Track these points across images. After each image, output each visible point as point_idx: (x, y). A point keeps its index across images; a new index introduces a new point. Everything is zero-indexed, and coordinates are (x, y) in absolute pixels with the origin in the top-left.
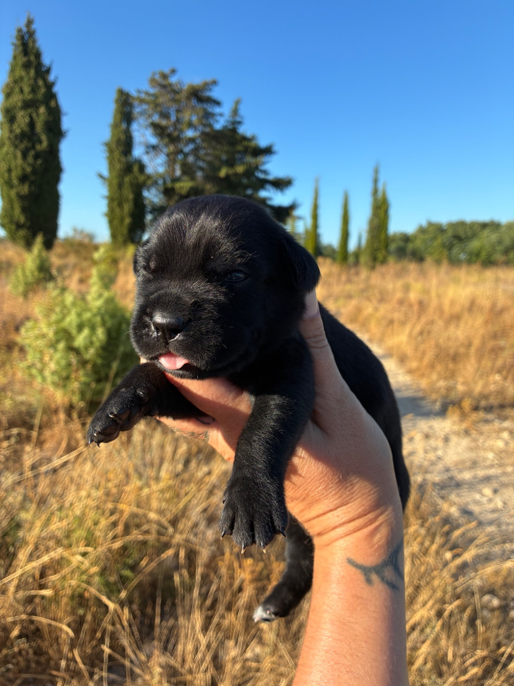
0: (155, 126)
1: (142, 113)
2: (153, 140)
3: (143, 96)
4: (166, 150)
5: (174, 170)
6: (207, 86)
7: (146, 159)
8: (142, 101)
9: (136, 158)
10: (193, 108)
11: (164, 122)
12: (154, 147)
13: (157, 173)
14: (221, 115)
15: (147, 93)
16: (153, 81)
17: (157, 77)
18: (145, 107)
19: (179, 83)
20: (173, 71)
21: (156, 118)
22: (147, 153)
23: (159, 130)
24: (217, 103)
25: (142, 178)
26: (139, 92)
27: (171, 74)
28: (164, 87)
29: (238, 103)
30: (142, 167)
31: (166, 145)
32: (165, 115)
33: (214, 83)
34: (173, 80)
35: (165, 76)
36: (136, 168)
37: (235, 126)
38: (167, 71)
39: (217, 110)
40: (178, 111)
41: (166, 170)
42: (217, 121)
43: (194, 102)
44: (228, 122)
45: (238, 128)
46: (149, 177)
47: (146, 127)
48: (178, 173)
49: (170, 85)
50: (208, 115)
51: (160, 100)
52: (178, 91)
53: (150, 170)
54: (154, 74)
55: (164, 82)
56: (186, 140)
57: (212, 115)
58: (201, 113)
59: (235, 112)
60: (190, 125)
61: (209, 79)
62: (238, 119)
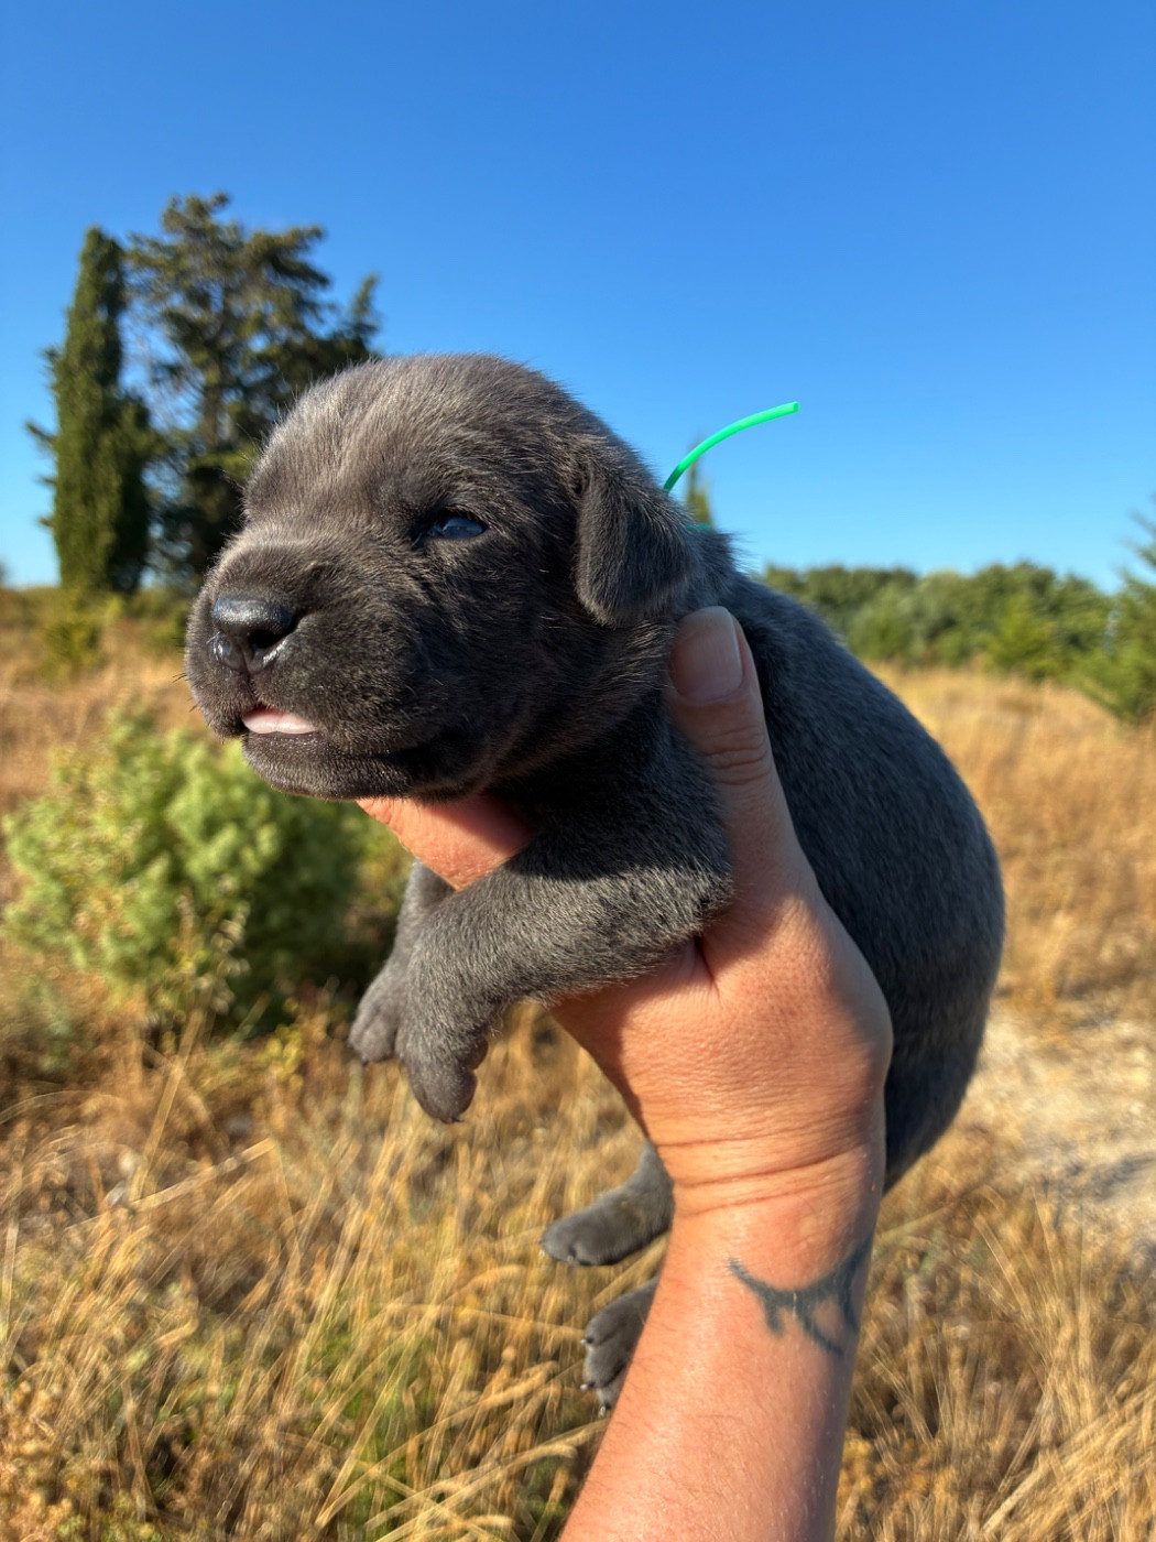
0: (174, 318)
1: (143, 289)
2: (169, 353)
3: (146, 249)
4: (201, 378)
5: (216, 427)
6: (301, 239)
7: (151, 396)
8: (144, 262)
9: (126, 391)
10: (267, 287)
11: (196, 314)
12: (174, 371)
13: (174, 430)
14: (333, 307)
15: (155, 244)
16: (172, 218)
17: (182, 208)
18: (149, 275)
19: (236, 230)
20: (222, 200)
21: (177, 301)
22: (156, 381)
23: (188, 334)
24: (322, 281)
25: (142, 441)
26: (137, 239)
27: (215, 204)
28: (196, 233)
29: (370, 283)
30: (143, 417)
31: (203, 366)
32: (201, 299)
33: (317, 234)
34: (222, 218)
35: (201, 210)
36: (128, 417)
37: (362, 336)
38: (207, 196)
39: (322, 296)
40: (228, 291)
41: (199, 426)
42: (321, 321)
43: (266, 273)
44: (345, 323)
45: (367, 341)
46: (159, 439)
47: (151, 323)
48: (227, 428)
49: (215, 229)
50: (301, 304)
51: (189, 262)
52: (231, 244)
53: (159, 421)
54: (175, 202)
55: (199, 224)
56: (252, 360)
57: (313, 307)
58: (288, 300)
59: (363, 303)
60: (261, 324)
61: (305, 223)
62: (368, 320)
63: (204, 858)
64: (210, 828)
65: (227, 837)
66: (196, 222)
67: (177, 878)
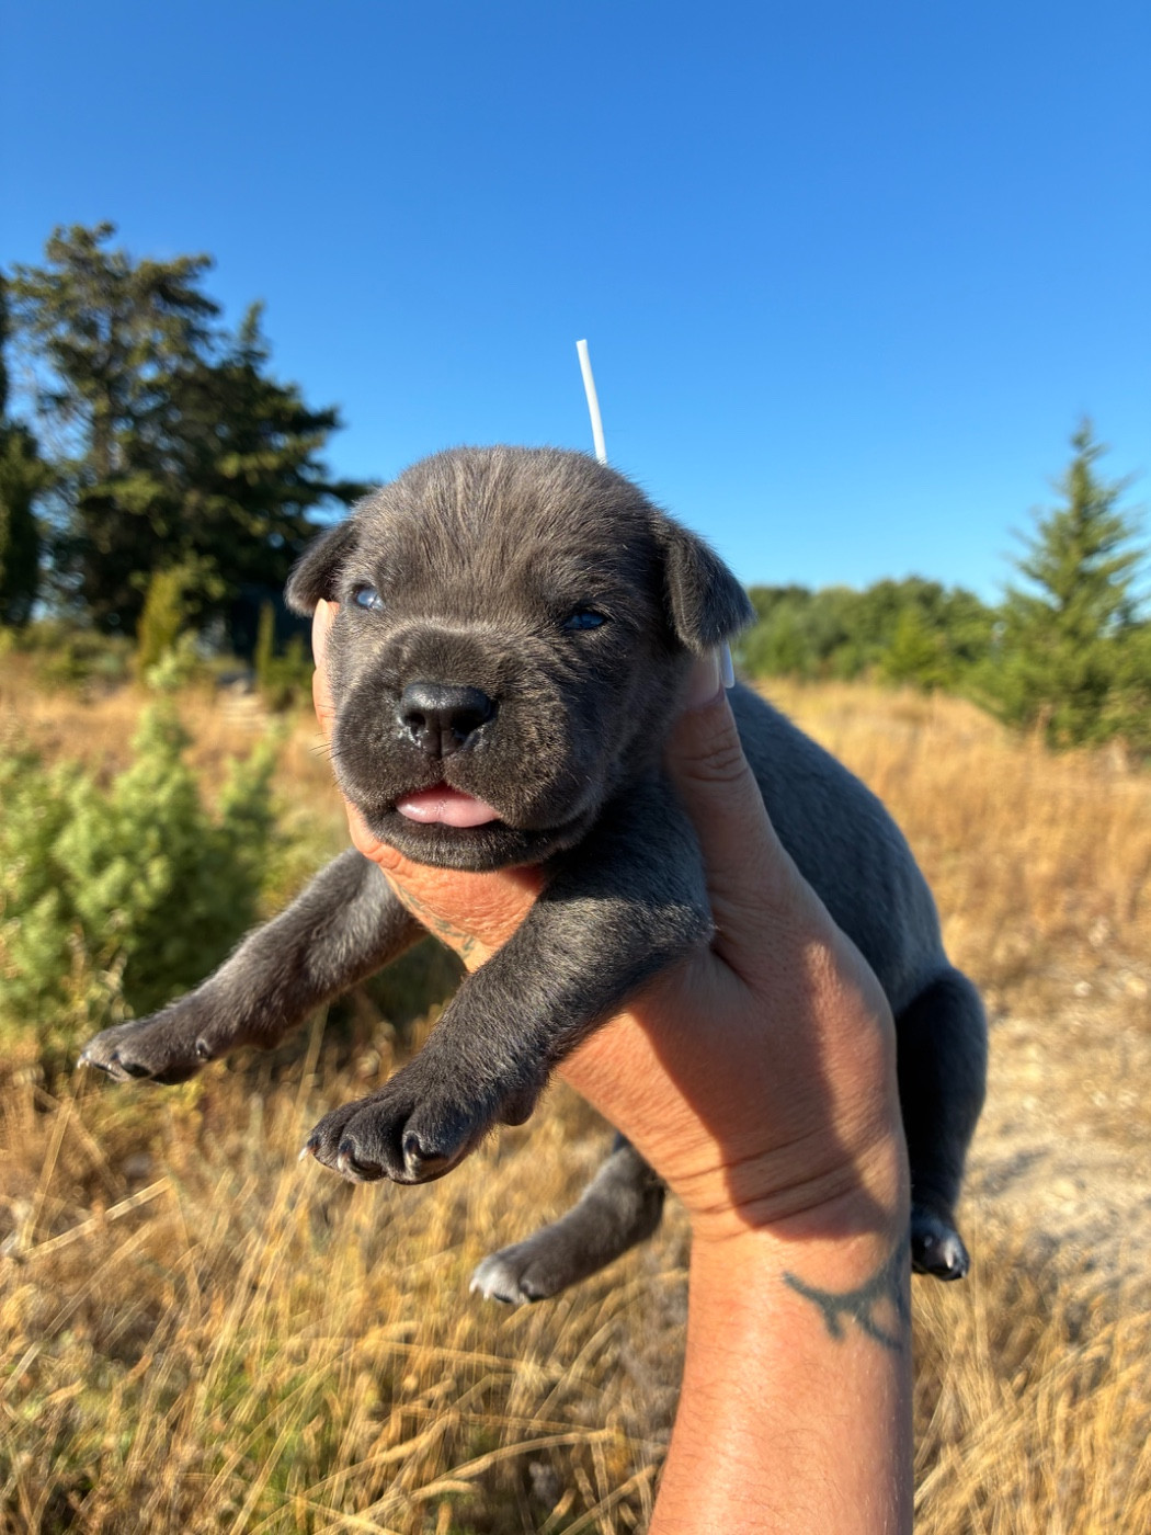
0: (60, 348)
1: (27, 320)
2: (56, 383)
3: (30, 279)
4: (89, 408)
5: (107, 456)
6: (190, 268)
7: (38, 426)
8: (27, 292)
9: (13, 424)
10: (156, 315)
11: (83, 344)
12: (61, 401)
13: (63, 459)
14: (223, 335)
15: (40, 275)
16: (55, 247)
17: (66, 238)
18: (33, 305)
19: (122, 258)
20: (108, 230)
21: (63, 331)
22: (42, 412)
23: (75, 364)
24: (213, 309)
25: (30, 472)
26: (20, 270)
27: (100, 234)
28: (81, 263)
29: (257, 310)
30: (30, 448)
31: (92, 396)
32: (90, 329)
33: (206, 263)
34: (107, 247)
35: (86, 239)
36: (15, 447)
37: (252, 364)
38: (92, 225)
39: (213, 325)
40: (115, 320)
41: (89, 456)
42: (212, 349)
43: (155, 301)
44: (235, 352)
45: (258, 368)
46: (48, 469)
47: (36, 353)
48: (118, 458)
49: (101, 259)
50: (192, 333)
51: (75, 291)
52: (119, 275)
53: (47, 452)
54: (59, 232)
55: (83, 253)
56: (141, 388)
57: (204, 335)
58: (178, 329)
59: (251, 330)
60: (151, 353)
61: (193, 253)
62: (257, 347)
63: (94, 894)
64: (99, 863)
65: (117, 871)
66: (81, 252)
67: (66, 914)
